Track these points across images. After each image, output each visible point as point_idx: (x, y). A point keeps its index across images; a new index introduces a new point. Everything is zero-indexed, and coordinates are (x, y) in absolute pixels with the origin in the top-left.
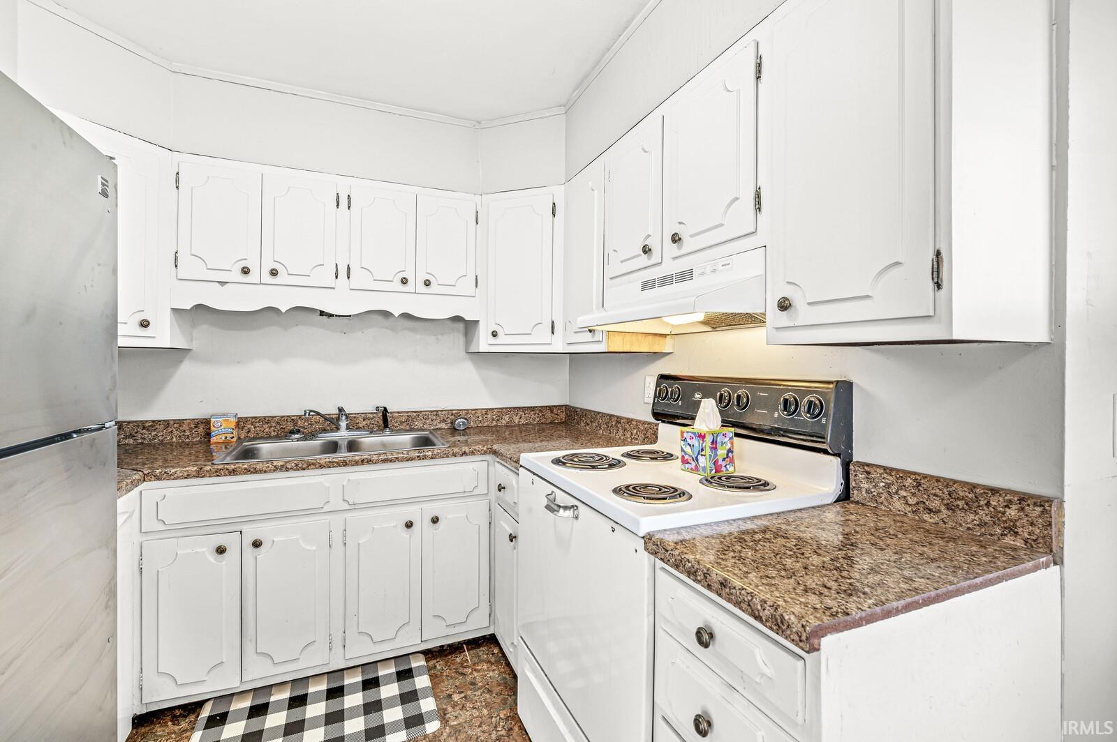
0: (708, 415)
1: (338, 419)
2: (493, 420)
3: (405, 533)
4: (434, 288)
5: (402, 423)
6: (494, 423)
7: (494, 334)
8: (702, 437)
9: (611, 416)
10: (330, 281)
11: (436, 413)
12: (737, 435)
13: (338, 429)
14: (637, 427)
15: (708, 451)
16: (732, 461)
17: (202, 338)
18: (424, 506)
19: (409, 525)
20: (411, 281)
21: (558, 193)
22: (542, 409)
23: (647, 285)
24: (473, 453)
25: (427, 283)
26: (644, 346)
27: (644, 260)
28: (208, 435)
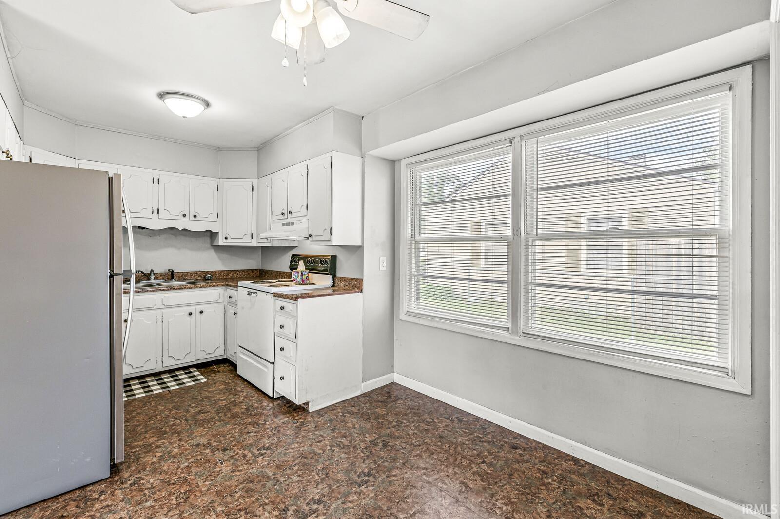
0: (301, 266)
2: (224, 275)
3: (188, 318)
4: (198, 218)
6: (225, 277)
7: (226, 238)
8: (298, 272)
9: (277, 271)
10: (150, 215)
11: (197, 273)
12: (310, 272)
14: (286, 275)
15: (300, 277)
16: (308, 280)
18: (197, 307)
21: (255, 182)
22: (247, 271)
23: (283, 225)
24: (217, 286)
25: (195, 216)
26: (286, 244)
27: (282, 217)
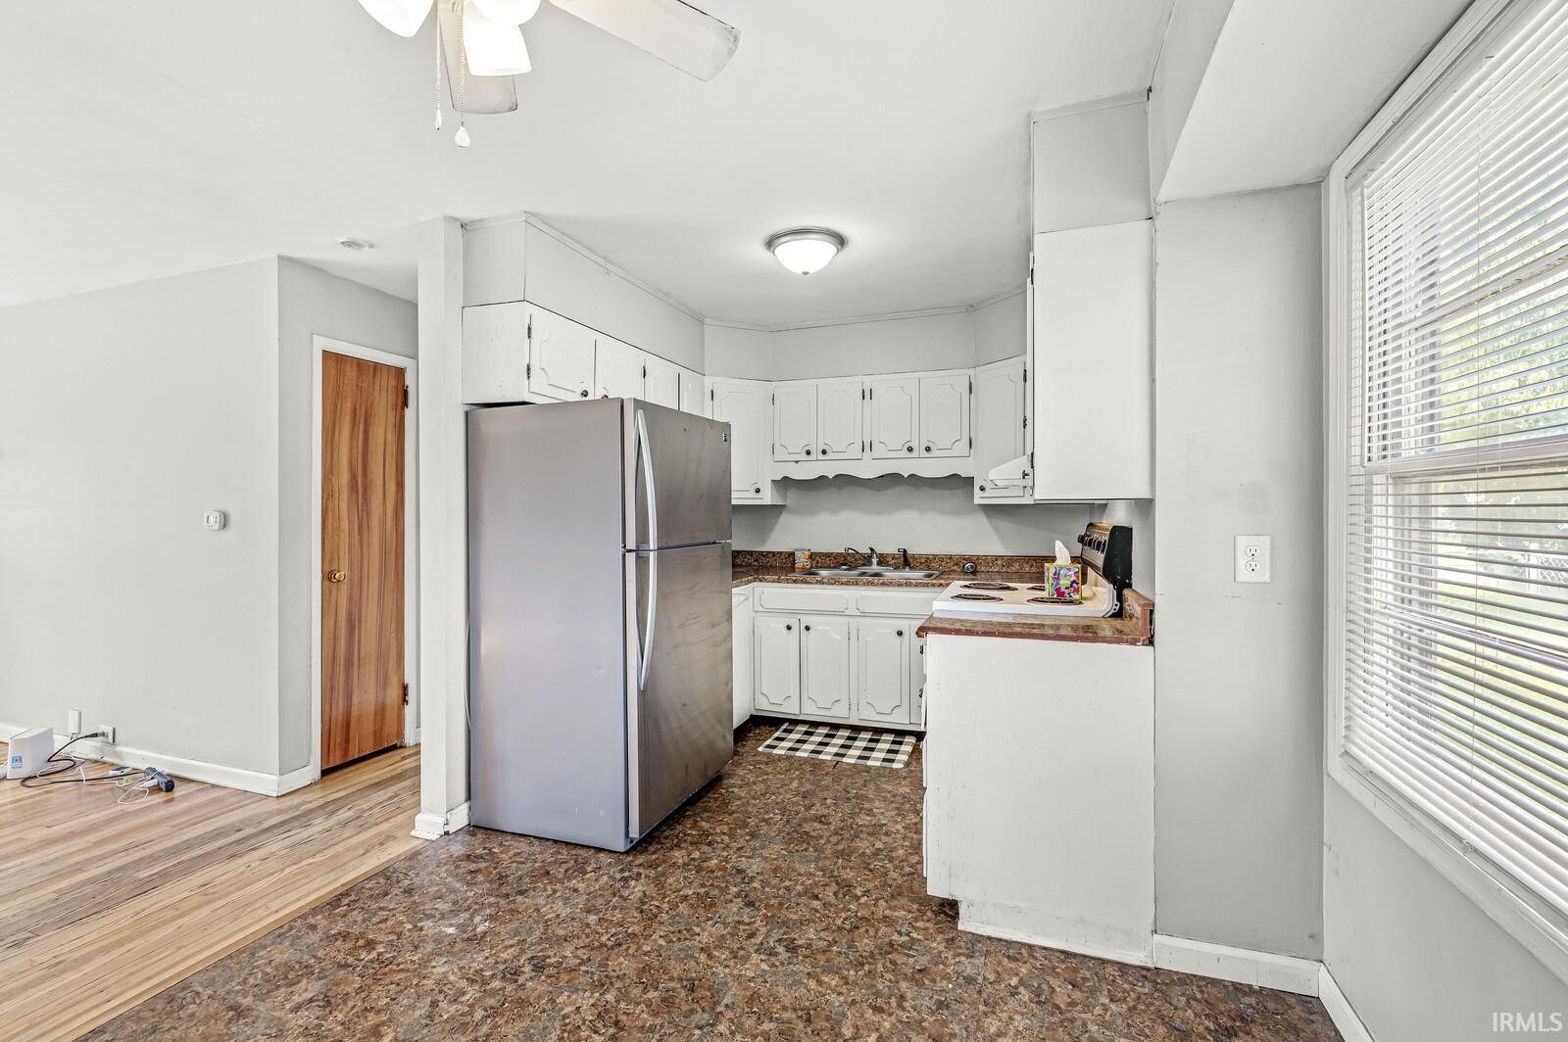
1: (871, 557)
5: (922, 563)
13: (871, 565)
17: (792, 498)
19: (900, 633)
20: (916, 448)
28: (794, 564)
